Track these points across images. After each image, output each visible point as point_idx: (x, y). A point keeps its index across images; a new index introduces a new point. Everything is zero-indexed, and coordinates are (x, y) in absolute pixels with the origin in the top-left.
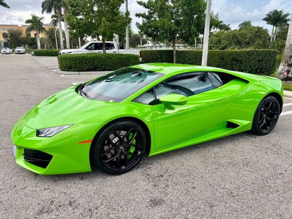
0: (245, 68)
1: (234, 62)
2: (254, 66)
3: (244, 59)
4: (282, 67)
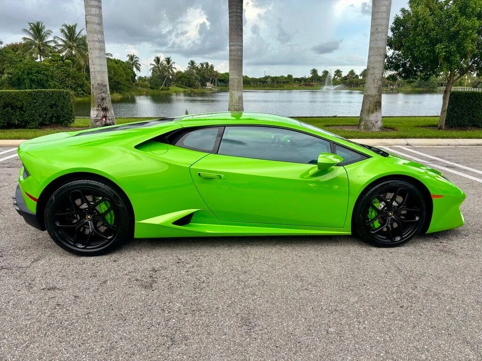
0: (33, 118)
1: (9, 109)
2: (46, 114)
3: (25, 103)
4: (96, 113)
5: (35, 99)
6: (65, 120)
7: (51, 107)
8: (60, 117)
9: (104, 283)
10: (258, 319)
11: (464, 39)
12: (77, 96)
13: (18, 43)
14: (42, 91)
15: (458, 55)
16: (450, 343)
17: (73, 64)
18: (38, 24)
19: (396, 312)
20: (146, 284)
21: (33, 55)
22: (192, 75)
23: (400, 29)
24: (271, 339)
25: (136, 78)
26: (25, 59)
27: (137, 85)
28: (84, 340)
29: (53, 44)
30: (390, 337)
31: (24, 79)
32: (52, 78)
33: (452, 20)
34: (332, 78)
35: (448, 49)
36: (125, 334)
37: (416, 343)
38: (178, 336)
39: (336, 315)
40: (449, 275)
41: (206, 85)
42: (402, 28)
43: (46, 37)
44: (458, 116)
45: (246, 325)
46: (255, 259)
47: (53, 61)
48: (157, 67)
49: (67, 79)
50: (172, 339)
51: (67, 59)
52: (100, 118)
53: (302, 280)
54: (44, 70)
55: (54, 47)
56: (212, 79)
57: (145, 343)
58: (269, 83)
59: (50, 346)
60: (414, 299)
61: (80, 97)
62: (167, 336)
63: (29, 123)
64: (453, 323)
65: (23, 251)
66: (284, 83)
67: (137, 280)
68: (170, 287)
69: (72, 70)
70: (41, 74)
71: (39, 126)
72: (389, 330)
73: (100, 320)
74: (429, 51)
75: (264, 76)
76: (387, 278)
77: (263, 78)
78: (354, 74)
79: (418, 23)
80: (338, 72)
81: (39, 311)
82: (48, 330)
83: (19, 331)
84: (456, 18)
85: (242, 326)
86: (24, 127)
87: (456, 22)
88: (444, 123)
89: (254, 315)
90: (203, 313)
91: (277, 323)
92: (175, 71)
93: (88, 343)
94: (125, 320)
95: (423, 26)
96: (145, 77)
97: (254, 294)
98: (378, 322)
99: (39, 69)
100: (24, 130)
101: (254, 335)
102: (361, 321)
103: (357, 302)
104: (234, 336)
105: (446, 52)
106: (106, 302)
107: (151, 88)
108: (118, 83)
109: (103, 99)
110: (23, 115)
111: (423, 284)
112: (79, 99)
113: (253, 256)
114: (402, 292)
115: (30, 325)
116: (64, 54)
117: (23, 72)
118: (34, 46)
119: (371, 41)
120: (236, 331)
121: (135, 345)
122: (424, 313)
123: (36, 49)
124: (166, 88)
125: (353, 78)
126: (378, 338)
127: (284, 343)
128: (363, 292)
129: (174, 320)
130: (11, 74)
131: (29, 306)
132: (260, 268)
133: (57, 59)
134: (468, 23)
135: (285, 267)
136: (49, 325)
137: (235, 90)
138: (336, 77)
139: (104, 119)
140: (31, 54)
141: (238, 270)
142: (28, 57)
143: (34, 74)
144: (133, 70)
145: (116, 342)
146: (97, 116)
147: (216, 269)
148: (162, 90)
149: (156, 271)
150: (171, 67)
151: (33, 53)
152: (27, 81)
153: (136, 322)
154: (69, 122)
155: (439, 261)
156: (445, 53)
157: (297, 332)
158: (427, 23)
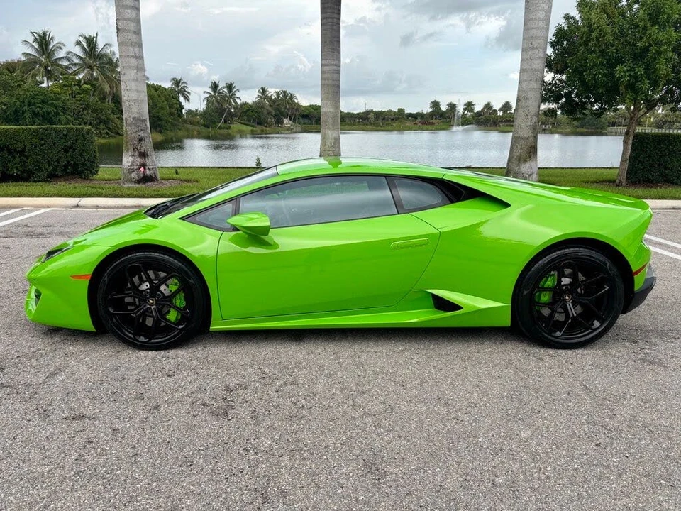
0: (39, 166)
2: (58, 161)
3: (28, 146)
4: (131, 159)
5: (42, 139)
6: (86, 170)
7: (66, 151)
8: (78, 165)
9: (156, 408)
10: (388, 463)
11: (655, 59)
12: (99, 137)
13: (16, 61)
14: (52, 128)
15: (647, 81)
16: (676, 499)
17: (95, 91)
18: (45, 33)
19: (591, 453)
20: (218, 410)
21: (37, 78)
22: (263, 107)
23: (563, 44)
24: (410, 494)
25: (184, 111)
26: (25, 83)
27: (185, 121)
28: (132, 497)
29: (65, 63)
30: (587, 491)
31: (23, 112)
32: (64, 110)
33: (639, 31)
34: (461, 113)
35: (632, 73)
36: (192, 487)
37: (626, 500)
38: (272, 490)
39: (504, 457)
40: (659, 397)
41: (282, 122)
42: (566, 43)
43: (55, 53)
44: (644, 168)
45: (372, 473)
46: (375, 372)
47: (65, 86)
48: (213, 96)
49: (85, 112)
50: (263, 494)
51: (85, 83)
52: (136, 167)
53: (447, 405)
54: (53, 100)
55: (67, 67)
56: (292, 114)
57: (223, 500)
58: (372, 120)
59: (80, 505)
60: (614, 433)
61: (104, 137)
62: (255, 490)
63: (33, 174)
64: (676, 469)
65: (33, 360)
66: (393, 119)
67: (204, 404)
68: (254, 415)
69: (92, 99)
70: (48, 104)
71: (47, 178)
72: (584, 480)
73: (154, 465)
74: (605, 75)
75: (364, 111)
76: (570, 401)
77: (363, 113)
78: (491, 108)
79: (590, 35)
80: (469, 106)
81: (61, 451)
82: (76, 481)
83: (33, 482)
84: (645, 28)
85: (366, 474)
86: (26, 179)
87: (644, 34)
88: (625, 178)
89: (382, 457)
90: (306, 454)
91: (417, 469)
92: (239, 102)
93: (137, 502)
94: (191, 465)
95: (598, 39)
96: (197, 110)
97: (379, 426)
98: (566, 468)
99: (46, 98)
100: (25, 184)
101: (385, 489)
102: (541, 467)
103: (531, 438)
104: (356, 490)
105: (630, 76)
106: (161, 438)
107: (205, 126)
108: (159, 118)
109: (141, 140)
110: (25, 162)
111: (624, 410)
112: (102, 141)
113: (373, 369)
114: (595, 423)
115: (48, 473)
116: (81, 76)
117: (23, 102)
118: (38, 66)
119: (522, 60)
120: (357, 483)
121: (209, 504)
122: (631, 454)
123: (42, 69)
124: (226, 125)
125: (490, 114)
126: (569, 492)
127: (431, 501)
128: (538, 422)
129: (264, 466)
130: (5, 105)
131: (46, 443)
132: (384, 387)
133: (70, 84)
134: (662, 36)
135: (420, 384)
136: (78, 473)
137: (329, 128)
138: (466, 112)
139: (142, 169)
140: (34, 76)
141: (351, 390)
142: (29, 80)
143: (38, 105)
144: (179, 101)
145: (180, 500)
146: (132, 165)
147: (319, 388)
148: (220, 128)
149: (231, 391)
150: (233, 96)
151: (36, 75)
152: (28, 115)
153: (208, 468)
154: (91, 172)
155: (642, 375)
156: (628, 78)
157: (449, 484)
158: (604, 36)
